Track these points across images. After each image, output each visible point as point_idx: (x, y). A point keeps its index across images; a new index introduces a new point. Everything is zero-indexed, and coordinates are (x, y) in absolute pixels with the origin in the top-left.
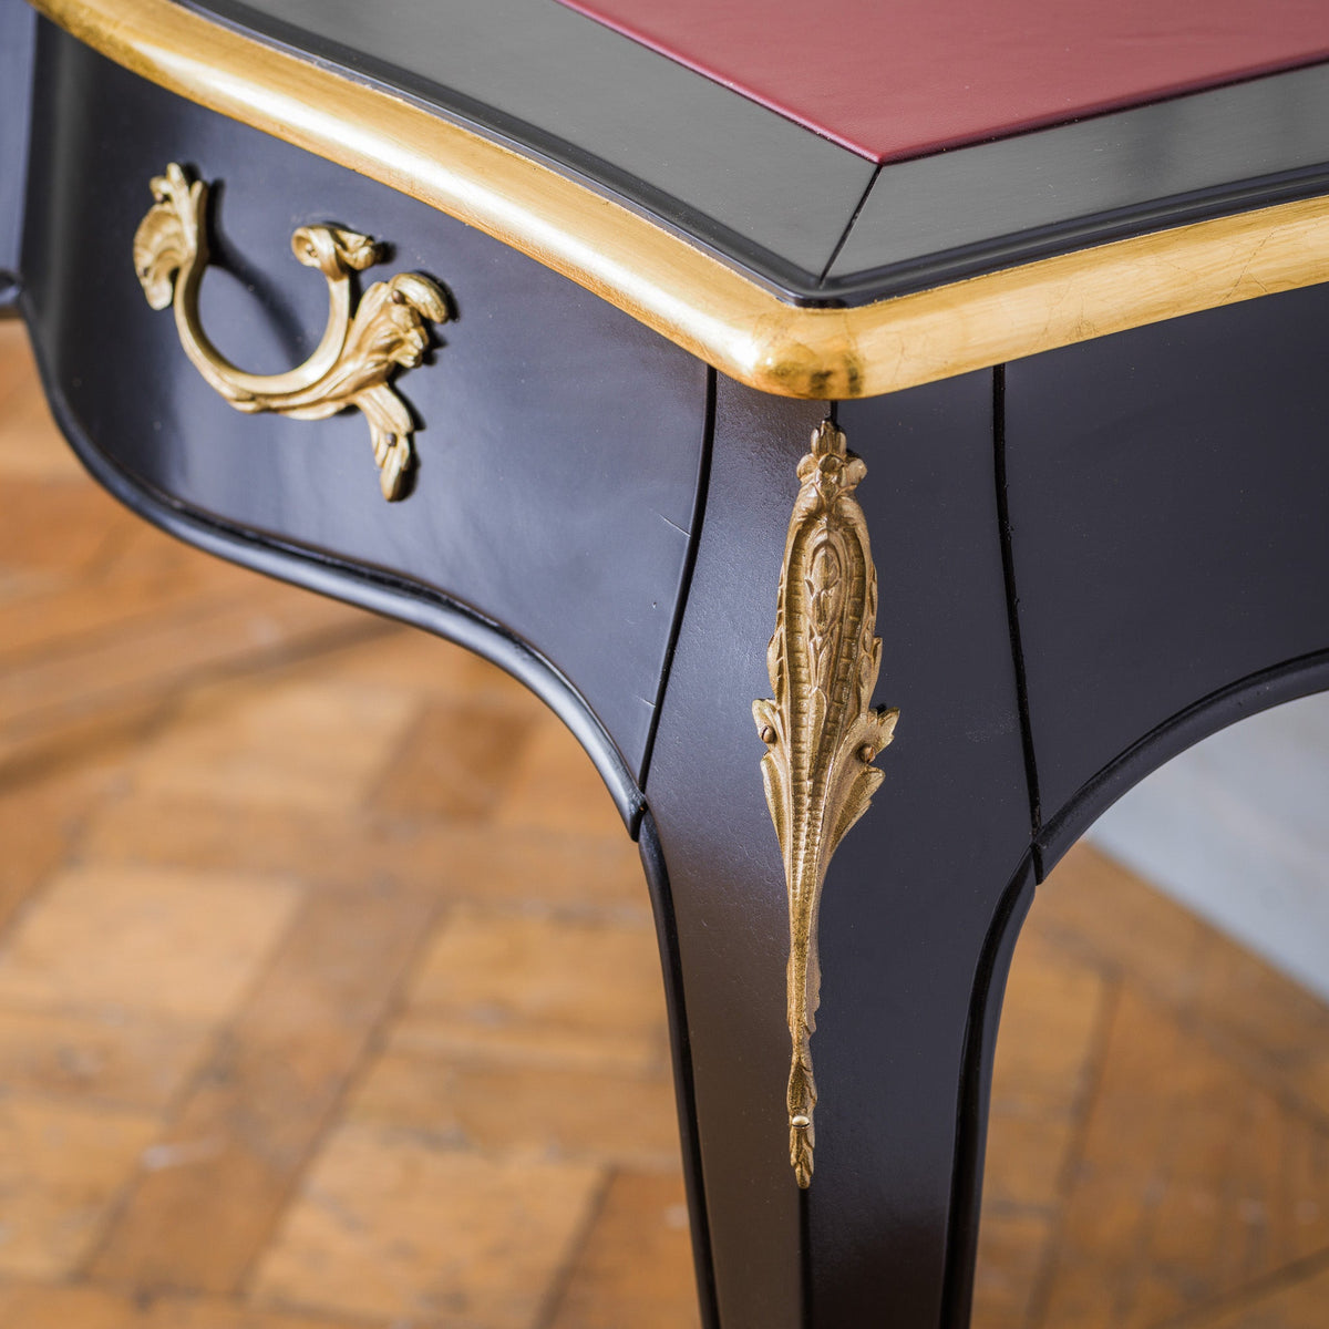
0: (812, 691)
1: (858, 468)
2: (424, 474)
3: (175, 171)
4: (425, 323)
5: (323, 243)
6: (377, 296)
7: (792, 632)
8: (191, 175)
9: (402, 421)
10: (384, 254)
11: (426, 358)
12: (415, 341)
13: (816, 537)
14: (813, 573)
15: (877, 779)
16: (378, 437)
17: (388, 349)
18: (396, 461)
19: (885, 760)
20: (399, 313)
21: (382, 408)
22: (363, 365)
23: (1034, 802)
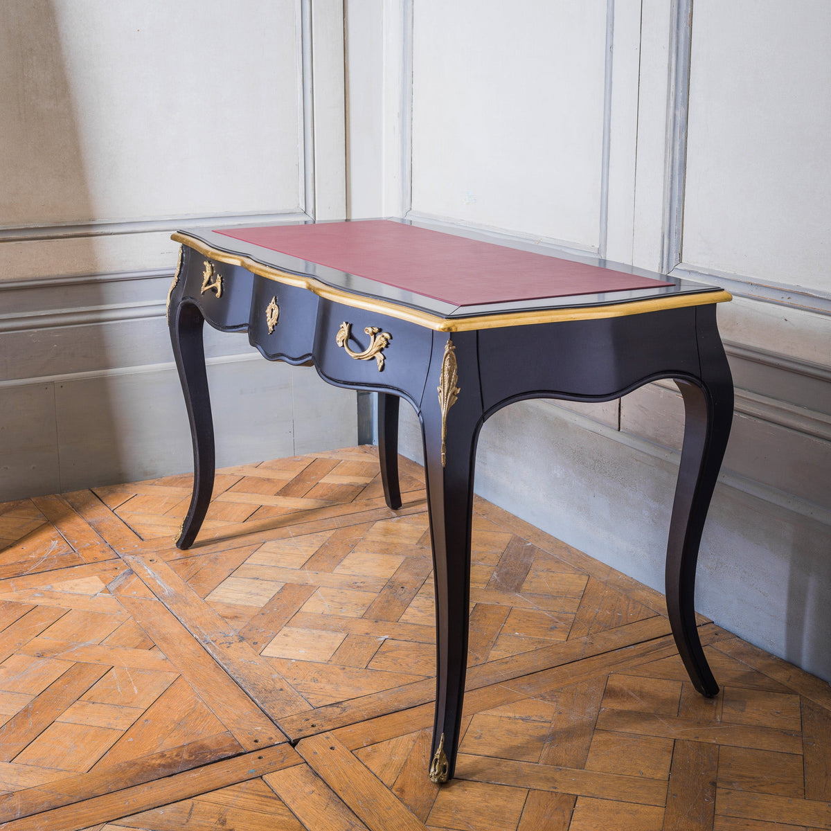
0: (446, 383)
1: (454, 347)
2: (386, 367)
3: (344, 323)
4: (387, 340)
5: (370, 329)
6: (379, 337)
7: (443, 374)
8: (347, 323)
9: (383, 358)
10: (380, 330)
11: (387, 346)
12: (385, 343)
13: (448, 357)
14: (447, 363)
15: (457, 398)
16: (378, 362)
17: (380, 345)
18: (381, 364)
19: (457, 395)
20: (383, 339)
21: (379, 356)
22: (377, 349)
23: (483, 408)
